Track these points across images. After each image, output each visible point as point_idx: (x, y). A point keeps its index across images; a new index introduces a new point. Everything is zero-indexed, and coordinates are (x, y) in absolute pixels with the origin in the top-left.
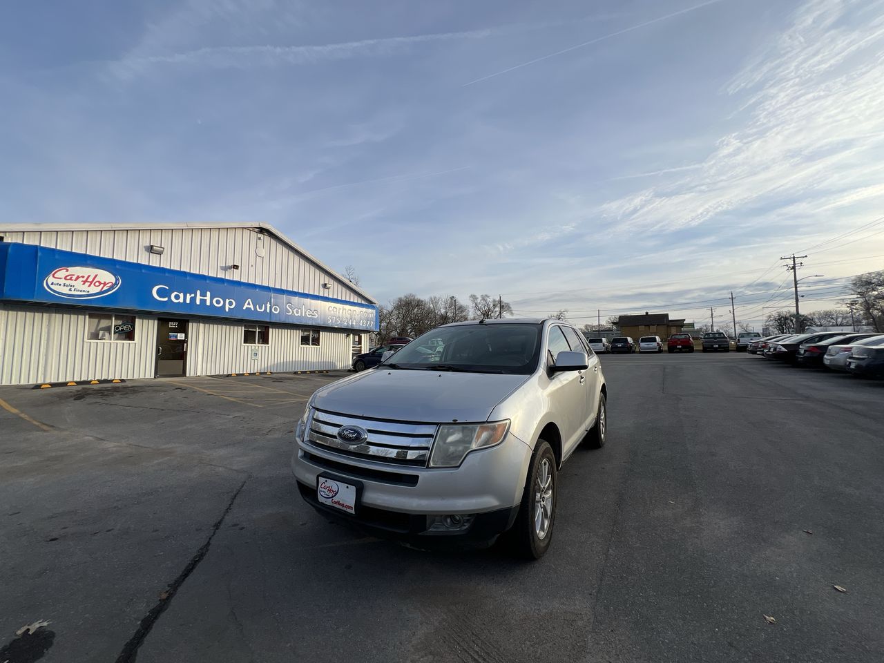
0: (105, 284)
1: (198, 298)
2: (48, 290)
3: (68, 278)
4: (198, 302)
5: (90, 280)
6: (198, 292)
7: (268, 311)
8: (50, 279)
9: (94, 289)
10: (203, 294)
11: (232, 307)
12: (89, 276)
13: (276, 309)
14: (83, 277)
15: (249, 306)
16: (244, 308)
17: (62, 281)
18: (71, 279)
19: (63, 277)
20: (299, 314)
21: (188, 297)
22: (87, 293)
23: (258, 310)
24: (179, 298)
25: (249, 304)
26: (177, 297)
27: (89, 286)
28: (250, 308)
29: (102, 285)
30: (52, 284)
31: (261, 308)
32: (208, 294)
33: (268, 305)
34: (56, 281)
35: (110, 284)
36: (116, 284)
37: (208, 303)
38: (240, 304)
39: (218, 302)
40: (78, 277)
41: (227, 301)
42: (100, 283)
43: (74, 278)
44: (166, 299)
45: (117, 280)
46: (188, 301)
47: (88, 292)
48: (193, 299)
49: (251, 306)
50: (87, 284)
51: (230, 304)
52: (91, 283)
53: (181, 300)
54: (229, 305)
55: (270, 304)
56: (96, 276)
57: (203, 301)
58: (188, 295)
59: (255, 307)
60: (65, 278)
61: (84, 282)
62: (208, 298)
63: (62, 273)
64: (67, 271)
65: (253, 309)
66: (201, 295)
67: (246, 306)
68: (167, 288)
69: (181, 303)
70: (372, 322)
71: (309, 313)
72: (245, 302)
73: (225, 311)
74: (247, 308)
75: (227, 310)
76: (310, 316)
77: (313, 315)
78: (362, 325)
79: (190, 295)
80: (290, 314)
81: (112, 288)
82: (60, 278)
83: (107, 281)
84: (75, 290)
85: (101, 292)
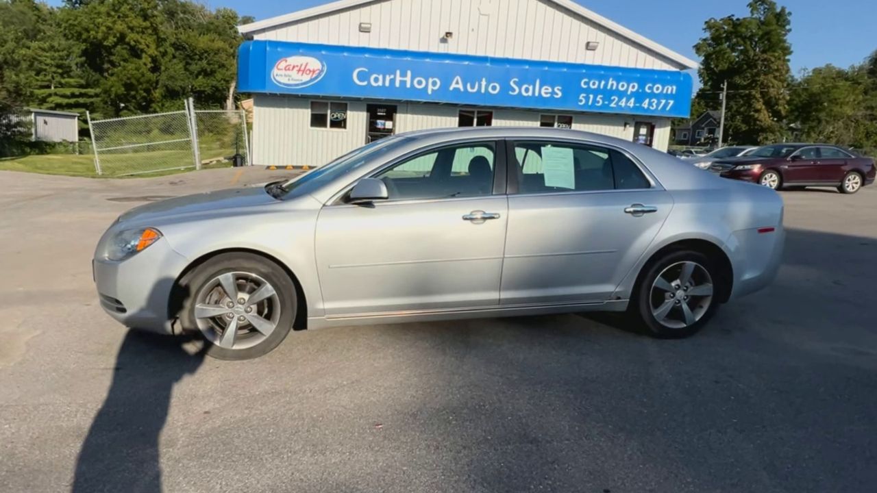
0: (314, 72)
1: (398, 79)
2: (275, 82)
3: (287, 68)
4: (397, 84)
5: (303, 68)
6: (398, 72)
7: (483, 91)
8: (275, 71)
9: (306, 78)
10: (403, 74)
11: (436, 88)
12: (301, 65)
13: (494, 88)
14: (297, 66)
15: (457, 86)
16: (451, 88)
17: (283, 72)
18: (289, 69)
19: (283, 68)
20: (530, 93)
21: (388, 78)
22: (301, 82)
23: (469, 90)
24: (378, 81)
25: (457, 83)
26: (376, 80)
27: (302, 74)
28: (459, 89)
29: (312, 73)
30: (277, 75)
31: (473, 87)
32: (409, 73)
33: (484, 83)
34: (279, 72)
35: (317, 72)
36: (322, 71)
37: (408, 85)
38: (446, 83)
39: (420, 83)
40: (294, 67)
41: (431, 80)
42: (310, 71)
43: (291, 68)
44: (365, 83)
45: (323, 66)
46: (387, 84)
47: (302, 80)
48: (392, 81)
49: (460, 86)
50: (301, 73)
51: (434, 84)
52: (303, 71)
53: (380, 83)
54: (430, 87)
55: (486, 81)
56: (307, 64)
57: (403, 83)
58: (388, 76)
59: (465, 87)
60: (285, 69)
62: (408, 79)
63: (282, 65)
64: (286, 61)
65: (462, 89)
66: (401, 76)
67: (453, 86)
68: (367, 70)
69: (380, 87)
70: (672, 102)
71: (547, 91)
72: (453, 80)
73: (428, 93)
74: (455, 89)
75: (430, 92)
76: (548, 95)
77: (553, 93)
78: (648, 108)
79: (390, 76)
80: (516, 93)
81: (319, 74)
82: (281, 69)
83: (316, 69)
84: (292, 79)
85: (311, 80)
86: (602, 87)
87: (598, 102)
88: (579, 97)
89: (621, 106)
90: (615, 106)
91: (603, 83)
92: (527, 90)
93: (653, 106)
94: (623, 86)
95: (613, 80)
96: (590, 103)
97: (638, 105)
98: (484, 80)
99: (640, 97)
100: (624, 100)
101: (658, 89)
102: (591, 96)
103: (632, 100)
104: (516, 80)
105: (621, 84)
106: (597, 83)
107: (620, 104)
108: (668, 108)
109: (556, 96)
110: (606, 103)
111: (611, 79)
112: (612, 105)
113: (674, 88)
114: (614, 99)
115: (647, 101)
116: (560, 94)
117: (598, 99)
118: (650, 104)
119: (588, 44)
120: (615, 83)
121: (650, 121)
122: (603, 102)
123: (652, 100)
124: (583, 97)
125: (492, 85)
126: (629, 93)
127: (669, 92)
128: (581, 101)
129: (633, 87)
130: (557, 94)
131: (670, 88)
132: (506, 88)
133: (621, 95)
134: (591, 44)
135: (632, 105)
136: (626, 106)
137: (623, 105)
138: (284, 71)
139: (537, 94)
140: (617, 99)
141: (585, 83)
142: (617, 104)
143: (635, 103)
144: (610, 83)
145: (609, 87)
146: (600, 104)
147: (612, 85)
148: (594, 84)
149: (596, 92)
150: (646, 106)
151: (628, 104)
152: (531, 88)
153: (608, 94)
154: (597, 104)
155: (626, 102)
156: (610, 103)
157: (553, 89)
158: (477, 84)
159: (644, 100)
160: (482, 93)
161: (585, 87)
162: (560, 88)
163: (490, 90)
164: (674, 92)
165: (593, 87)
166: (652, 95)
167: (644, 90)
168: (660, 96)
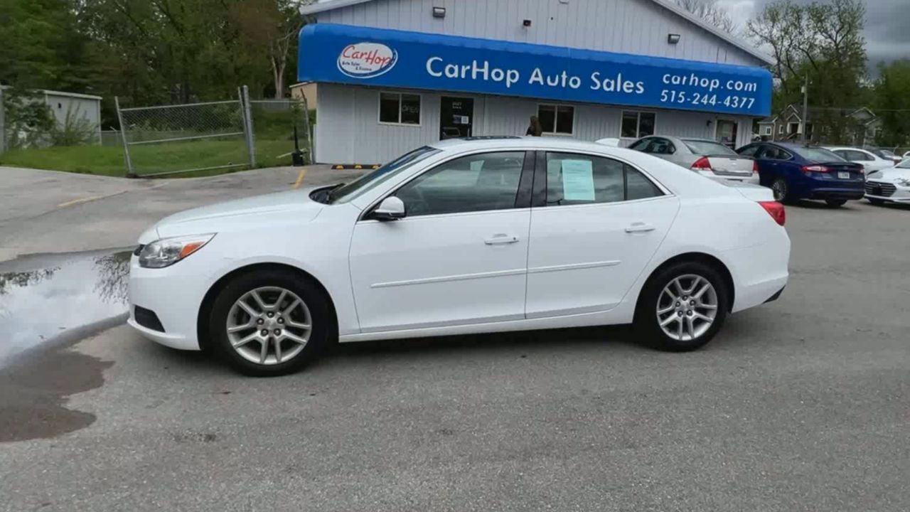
0: (384, 60)
1: (475, 70)
2: (341, 70)
3: (355, 56)
4: (474, 76)
5: (372, 56)
6: (475, 63)
7: (564, 84)
8: (342, 59)
9: (375, 67)
10: (480, 66)
11: (516, 80)
12: (371, 53)
13: (575, 82)
14: (366, 54)
15: (537, 79)
16: (531, 82)
17: (350, 60)
18: (357, 57)
19: (351, 55)
20: (612, 88)
21: (464, 69)
22: (368, 72)
23: (549, 83)
24: (454, 72)
25: (537, 76)
26: (452, 71)
27: (371, 63)
28: (539, 82)
29: (382, 62)
30: (343, 63)
31: (553, 81)
32: (486, 64)
33: (564, 76)
34: (346, 60)
35: (388, 60)
36: (393, 59)
37: (486, 78)
38: (525, 75)
39: (498, 75)
40: (362, 55)
41: (509, 72)
42: (380, 59)
43: (359, 56)
44: (440, 74)
45: (394, 54)
46: (463, 76)
47: (370, 70)
48: (469, 73)
49: (540, 79)
50: (370, 61)
51: (513, 76)
52: (372, 59)
53: (456, 75)
54: (511, 78)
55: (567, 74)
56: (377, 51)
57: (480, 75)
58: (463, 67)
59: (545, 81)
60: (353, 57)
61: (368, 59)
62: (485, 70)
63: (349, 51)
64: (354, 48)
65: (542, 83)
66: (478, 67)
67: (533, 79)
68: (441, 60)
69: (455, 78)
70: (753, 100)
71: (628, 86)
72: (532, 73)
73: (506, 87)
74: (534, 82)
75: (508, 85)
76: (631, 91)
77: (635, 88)
78: (730, 106)
79: (466, 67)
80: (597, 88)
81: (390, 63)
82: (348, 57)
83: (386, 57)
84: (360, 68)
85: (381, 70)
86: (684, 83)
87: (681, 99)
88: (661, 93)
89: (703, 103)
90: (697, 103)
91: (685, 78)
92: (609, 85)
93: (734, 104)
94: (705, 82)
95: (694, 76)
96: (672, 100)
98: (564, 73)
99: (721, 93)
100: (706, 97)
101: (739, 86)
102: (674, 92)
103: (715, 97)
104: (598, 74)
105: (702, 80)
106: (679, 79)
107: (702, 101)
108: (749, 107)
109: (638, 92)
110: (689, 100)
111: (692, 75)
112: (694, 102)
113: (755, 85)
114: (697, 96)
115: (729, 98)
116: (642, 90)
117: (680, 96)
118: (732, 102)
119: (670, 36)
120: (697, 79)
121: (732, 120)
122: (686, 99)
123: (734, 98)
124: (665, 93)
125: (573, 78)
126: (711, 90)
127: (750, 89)
128: (663, 97)
129: (715, 83)
130: (639, 90)
131: (751, 86)
132: (587, 82)
133: (704, 91)
134: (672, 37)
135: (714, 103)
136: (708, 103)
137: (705, 102)
138: (351, 58)
139: (619, 90)
140: (699, 96)
141: (667, 79)
142: (699, 101)
143: (716, 101)
144: (692, 79)
145: (691, 84)
146: (682, 101)
147: (694, 80)
149: (678, 88)
150: (728, 104)
151: (710, 102)
152: (613, 82)
153: (690, 90)
154: (679, 101)
155: (708, 100)
156: (692, 100)
157: (635, 84)
158: (557, 77)
159: (726, 98)
160: (562, 88)
161: (668, 82)
162: (642, 83)
163: (571, 83)
164: (755, 90)
165: (674, 83)
166: (734, 92)
167: (725, 87)
168: (742, 94)
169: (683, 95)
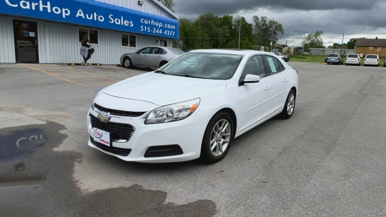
1: (41, 6)
4: (41, 10)
6: (41, 2)
7: (95, 19)
10: (45, 3)
11: (68, 14)
13: (101, 18)
15: (80, 15)
16: (77, 16)
20: (119, 23)
21: (34, 5)
23: (88, 18)
25: (80, 13)
26: (25, 5)
28: (81, 17)
31: (90, 17)
32: (49, 3)
37: (49, 11)
38: (74, 13)
39: (57, 10)
41: (64, 10)
44: (16, 6)
46: (33, 8)
48: (37, 7)
49: (82, 15)
51: (66, 12)
53: (28, 7)
55: (96, 14)
57: (45, 9)
58: (33, 3)
59: (85, 16)
62: (48, 6)
65: (84, 17)
66: (43, 4)
67: (78, 14)
69: (28, 9)
70: (174, 32)
71: (127, 23)
72: (77, 12)
73: (63, 17)
74: (79, 16)
75: (64, 17)
76: (128, 25)
77: (130, 24)
78: (167, 34)
79: (35, 3)
80: (112, 22)
86: (149, 23)
87: (148, 30)
88: (141, 27)
91: (149, 21)
92: (118, 21)
95: (153, 21)
96: (145, 30)
97: (163, 33)
98: (95, 13)
99: (164, 29)
100: (158, 30)
101: (169, 26)
102: (146, 27)
103: (161, 30)
104: (112, 15)
105: (156, 23)
106: (147, 21)
108: (173, 35)
110: (152, 31)
111: (152, 20)
112: (154, 32)
113: (174, 26)
114: (154, 29)
115: (166, 31)
116: (132, 25)
117: (148, 29)
118: (167, 32)
119: (139, 2)
120: (154, 22)
121: (165, 40)
122: (150, 31)
123: (168, 31)
124: (142, 27)
125: (100, 16)
126: (159, 27)
127: (173, 28)
128: (142, 29)
129: (161, 25)
130: (131, 25)
131: (173, 27)
132: (107, 19)
133: (157, 28)
134: (141, 2)
135: (161, 33)
136: (159, 33)
137: (158, 32)
139: (122, 24)
141: (143, 21)
142: (155, 31)
143: (162, 32)
144: (152, 22)
145: (152, 24)
146: (149, 31)
147: (153, 23)
148: (146, 22)
149: (147, 25)
150: (166, 33)
152: (119, 20)
153: (152, 27)
155: (159, 31)
156: (153, 31)
157: (129, 22)
158: (92, 15)
159: (165, 31)
160: (95, 21)
161: (143, 22)
162: (132, 22)
163: (99, 19)
164: (174, 28)
165: (146, 23)
166: (167, 29)
167: (164, 26)
168: (171, 30)
169: (149, 28)
